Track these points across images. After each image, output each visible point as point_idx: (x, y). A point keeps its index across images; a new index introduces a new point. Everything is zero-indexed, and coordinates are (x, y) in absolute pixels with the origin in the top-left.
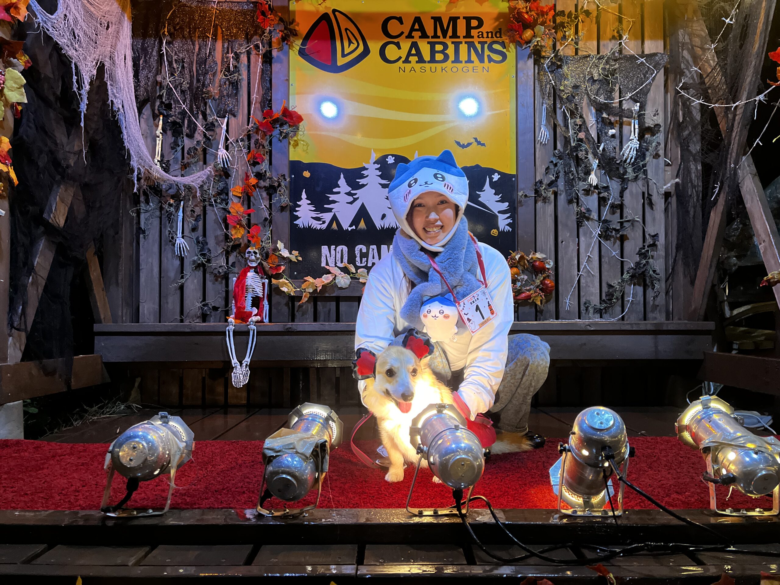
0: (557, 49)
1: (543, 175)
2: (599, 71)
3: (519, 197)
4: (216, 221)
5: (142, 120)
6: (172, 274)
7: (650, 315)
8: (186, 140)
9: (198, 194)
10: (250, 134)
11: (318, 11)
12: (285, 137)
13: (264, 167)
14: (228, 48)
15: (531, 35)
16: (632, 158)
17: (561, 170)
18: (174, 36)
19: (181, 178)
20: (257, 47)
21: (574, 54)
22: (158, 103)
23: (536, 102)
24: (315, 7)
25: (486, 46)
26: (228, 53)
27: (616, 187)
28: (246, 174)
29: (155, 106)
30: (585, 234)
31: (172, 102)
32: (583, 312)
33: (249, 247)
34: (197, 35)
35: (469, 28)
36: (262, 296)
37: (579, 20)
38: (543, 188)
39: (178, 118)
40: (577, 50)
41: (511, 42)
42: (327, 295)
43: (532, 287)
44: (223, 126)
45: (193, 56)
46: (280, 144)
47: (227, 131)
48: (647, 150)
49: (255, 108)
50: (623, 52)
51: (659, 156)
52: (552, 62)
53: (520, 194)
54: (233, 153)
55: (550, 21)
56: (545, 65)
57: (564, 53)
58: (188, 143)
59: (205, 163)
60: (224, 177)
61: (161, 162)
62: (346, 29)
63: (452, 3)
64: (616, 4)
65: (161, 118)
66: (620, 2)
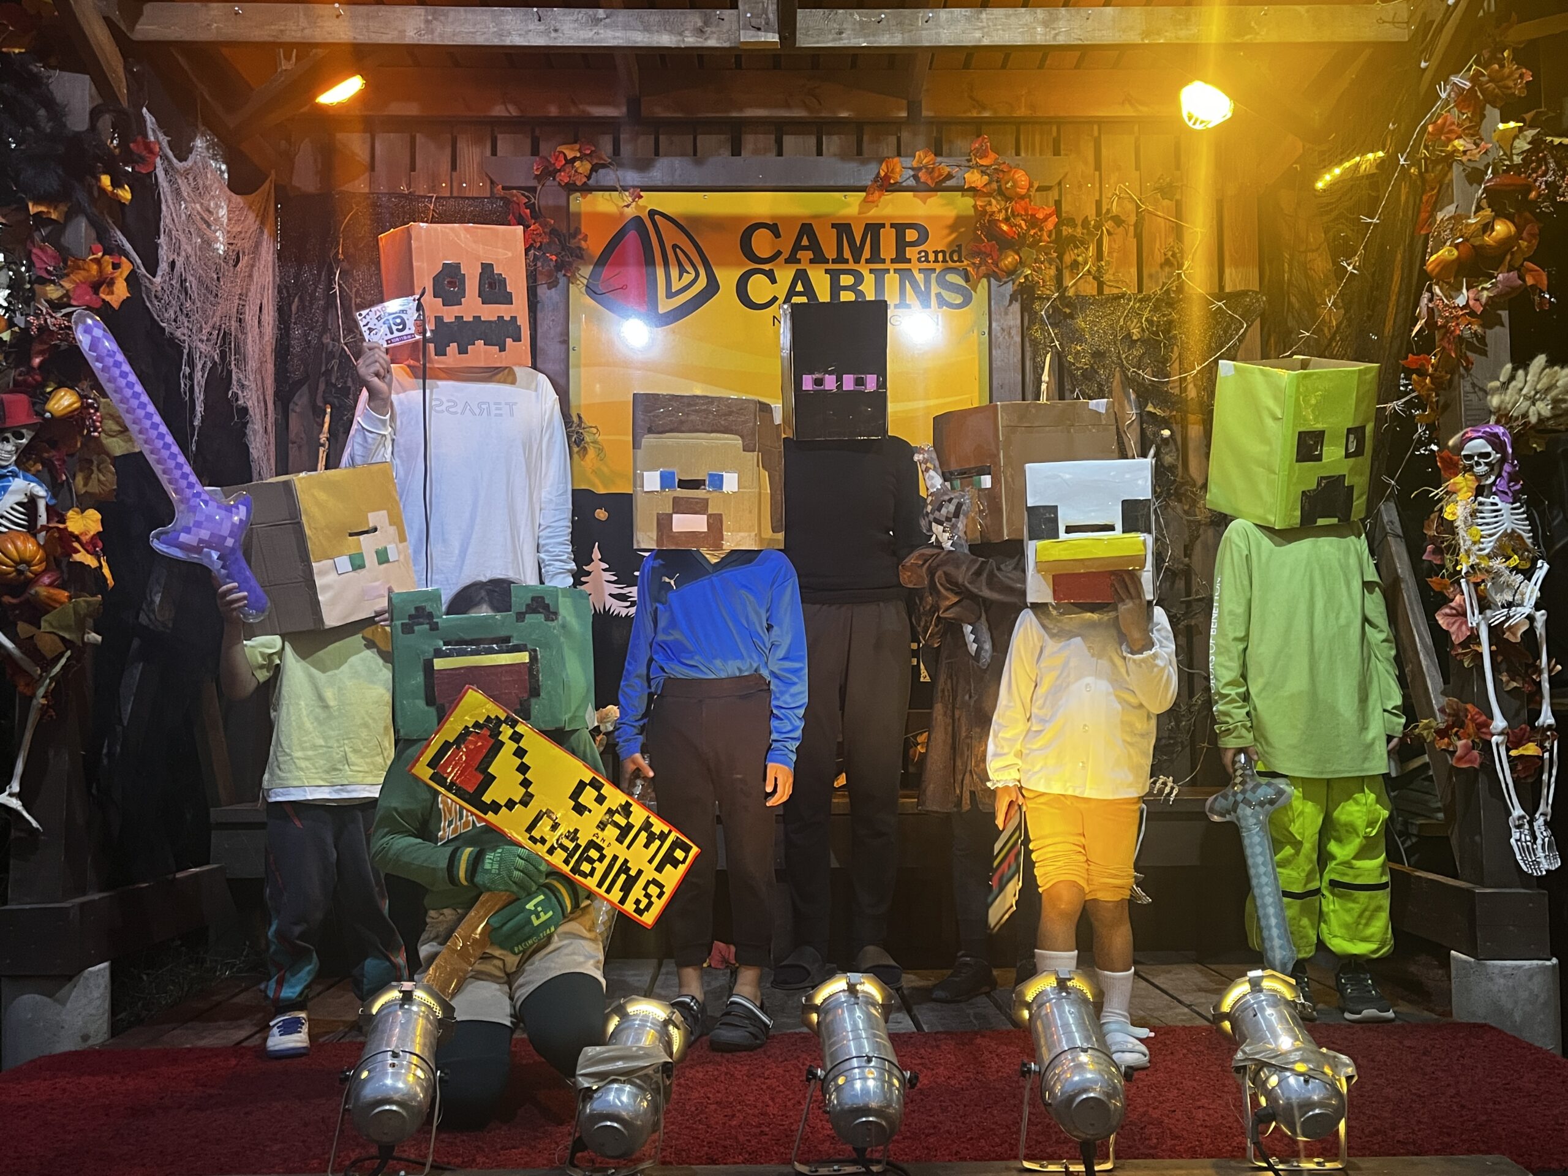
0: (1064, 284)
2: (1141, 324)
11: (622, 214)
15: (1015, 263)
18: (355, 261)
21: (1095, 293)
22: (322, 386)
23: (1026, 380)
24: (617, 205)
25: (933, 277)
27: (1176, 536)
29: (317, 388)
35: (902, 245)
37: (1103, 232)
40: (1100, 285)
52: (1054, 307)
56: (1043, 313)
57: (1077, 290)
62: (675, 247)
63: (871, 199)
64: (1171, 200)
65: (329, 410)
66: (1178, 197)
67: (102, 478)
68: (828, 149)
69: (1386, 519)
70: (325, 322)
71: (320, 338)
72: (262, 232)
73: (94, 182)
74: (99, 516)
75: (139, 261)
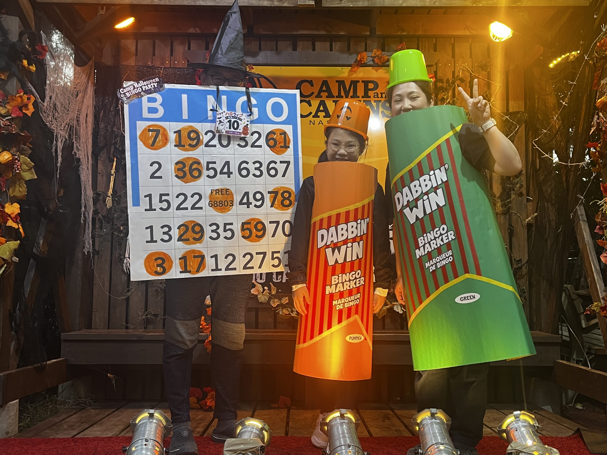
5: (99, 161)
6: (120, 288)
22: (113, 149)
25: (380, 104)
35: (367, 90)
37: (455, 84)
48: (513, 190)
51: (523, 195)
63: (353, 70)
64: (486, 71)
65: (115, 160)
66: (489, 70)
67: (21, 190)
68: (335, 48)
69: (579, 213)
70: (114, 121)
71: (112, 128)
72: (88, 82)
73: (20, 63)
74: (19, 206)
75: (38, 96)
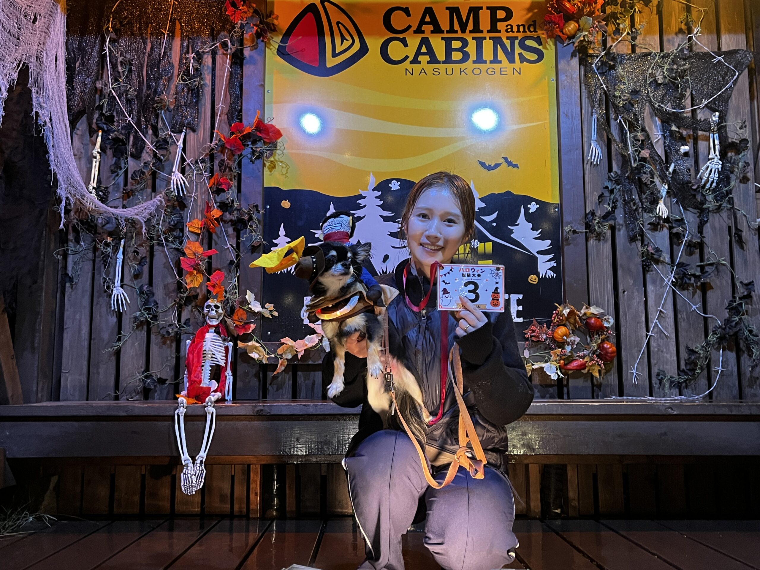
0: (608, 46)
1: (596, 203)
2: (664, 73)
3: (565, 233)
4: (166, 265)
5: (75, 136)
6: (106, 336)
7: (747, 391)
8: (131, 162)
9: (144, 231)
10: (213, 154)
11: (302, 2)
12: (258, 158)
13: (230, 195)
14: (188, 47)
15: (575, 29)
16: (712, 182)
17: (619, 199)
18: (120, 34)
19: (122, 210)
20: (224, 45)
21: (630, 52)
22: (96, 116)
23: (583, 111)
25: (517, 42)
26: (188, 52)
27: (692, 219)
28: (208, 204)
29: (92, 119)
30: (654, 282)
31: (115, 114)
32: (656, 386)
33: (208, 299)
34: (149, 32)
35: (494, 21)
36: (224, 365)
37: (635, 10)
38: (597, 221)
39: (121, 133)
40: (633, 47)
41: (549, 37)
42: (310, 362)
43: (586, 352)
44: (178, 144)
45: (143, 57)
46: (251, 166)
47: (184, 150)
48: (732, 172)
49: (220, 121)
50: (694, 48)
51: (748, 180)
52: (602, 62)
53: (567, 229)
54: (190, 177)
55: (598, 10)
56: (594, 66)
57: (617, 50)
58: (132, 165)
59: (154, 190)
60: (178, 208)
61: (97, 189)
62: (338, 23)
65: (100, 133)
71: (94, 83)
